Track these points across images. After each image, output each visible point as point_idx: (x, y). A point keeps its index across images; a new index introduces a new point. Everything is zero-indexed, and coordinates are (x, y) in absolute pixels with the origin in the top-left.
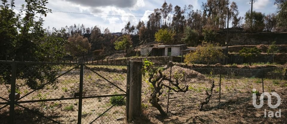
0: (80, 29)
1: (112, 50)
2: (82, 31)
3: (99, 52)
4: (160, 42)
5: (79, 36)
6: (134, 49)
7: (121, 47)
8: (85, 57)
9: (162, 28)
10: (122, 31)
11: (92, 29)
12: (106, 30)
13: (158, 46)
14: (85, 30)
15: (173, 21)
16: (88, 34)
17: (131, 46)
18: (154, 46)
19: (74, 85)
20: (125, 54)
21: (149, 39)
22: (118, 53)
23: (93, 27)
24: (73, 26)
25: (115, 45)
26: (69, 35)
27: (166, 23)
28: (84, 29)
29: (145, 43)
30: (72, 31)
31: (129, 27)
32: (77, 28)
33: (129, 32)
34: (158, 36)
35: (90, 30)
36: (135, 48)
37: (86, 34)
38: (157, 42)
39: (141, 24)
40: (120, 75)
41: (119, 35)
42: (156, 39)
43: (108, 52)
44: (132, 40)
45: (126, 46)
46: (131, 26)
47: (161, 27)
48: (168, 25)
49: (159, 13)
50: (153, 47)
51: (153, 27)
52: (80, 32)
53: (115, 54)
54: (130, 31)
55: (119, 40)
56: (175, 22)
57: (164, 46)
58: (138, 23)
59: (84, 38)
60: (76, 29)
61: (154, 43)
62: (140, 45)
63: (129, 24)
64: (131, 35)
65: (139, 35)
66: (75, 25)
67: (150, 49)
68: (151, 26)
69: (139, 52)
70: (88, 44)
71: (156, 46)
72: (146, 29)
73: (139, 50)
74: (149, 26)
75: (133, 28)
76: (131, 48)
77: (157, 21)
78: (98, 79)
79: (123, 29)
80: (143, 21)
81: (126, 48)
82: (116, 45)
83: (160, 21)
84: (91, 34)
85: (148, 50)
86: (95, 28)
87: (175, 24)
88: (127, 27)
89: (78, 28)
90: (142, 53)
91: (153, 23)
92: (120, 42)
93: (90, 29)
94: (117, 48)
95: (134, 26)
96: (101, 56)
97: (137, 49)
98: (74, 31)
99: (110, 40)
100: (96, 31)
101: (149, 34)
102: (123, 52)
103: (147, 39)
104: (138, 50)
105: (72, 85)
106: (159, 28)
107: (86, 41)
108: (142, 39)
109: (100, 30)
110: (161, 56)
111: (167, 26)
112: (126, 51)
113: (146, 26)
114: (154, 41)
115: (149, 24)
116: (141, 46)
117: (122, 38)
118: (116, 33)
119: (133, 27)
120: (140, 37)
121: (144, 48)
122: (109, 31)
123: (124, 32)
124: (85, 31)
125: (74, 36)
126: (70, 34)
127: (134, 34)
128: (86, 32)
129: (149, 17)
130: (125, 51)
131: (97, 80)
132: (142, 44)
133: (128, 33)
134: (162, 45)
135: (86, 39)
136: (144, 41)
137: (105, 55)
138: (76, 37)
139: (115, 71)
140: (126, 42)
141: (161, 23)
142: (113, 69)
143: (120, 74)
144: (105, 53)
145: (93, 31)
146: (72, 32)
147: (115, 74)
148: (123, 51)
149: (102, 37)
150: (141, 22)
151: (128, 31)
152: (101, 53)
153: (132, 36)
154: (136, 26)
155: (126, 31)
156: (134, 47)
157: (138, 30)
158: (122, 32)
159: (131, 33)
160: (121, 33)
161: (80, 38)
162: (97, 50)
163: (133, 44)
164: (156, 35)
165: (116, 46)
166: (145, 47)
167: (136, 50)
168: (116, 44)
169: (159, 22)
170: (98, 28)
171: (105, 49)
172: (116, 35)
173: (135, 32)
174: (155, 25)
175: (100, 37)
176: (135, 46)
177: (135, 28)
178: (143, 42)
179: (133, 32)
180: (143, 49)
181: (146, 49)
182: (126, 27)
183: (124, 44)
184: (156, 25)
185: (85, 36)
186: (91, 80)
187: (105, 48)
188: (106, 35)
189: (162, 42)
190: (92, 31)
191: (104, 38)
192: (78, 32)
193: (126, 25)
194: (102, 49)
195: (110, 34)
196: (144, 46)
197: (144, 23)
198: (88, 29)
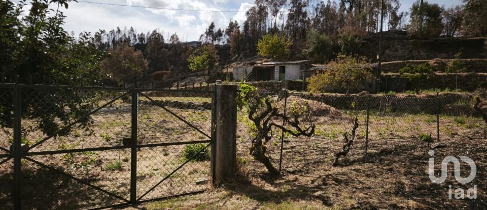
0: (127, 36)
1: (184, 71)
2: (132, 38)
3: (162, 75)
4: (265, 57)
5: (127, 47)
6: (221, 70)
7: (200, 67)
8: (138, 83)
9: (269, 33)
10: (200, 39)
11: (149, 36)
12: (172, 37)
13: (264, 64)
14: (137, 38)
15: (287, 21)
16: (142, 44)
17: (217, 64)
18: (255, 63)
19: (120, 130)
20: (207, 78)
21: (248, 51)
22: (195, 76)
23: (151, 33)
24: (116, 30)
25: (189, 63)
26: (109, 46)
27: (275, 24)
28: (135, 36)
29: (241, 58)
30: (114, 39)
31: (212, 31)
32: (122, 34)
33: (212, 41)
34: (262, 46)
35: (146, 37)
36: (224, 68)
37: (138, 44)
38: (261, 56)
39: (233, 26)
40: (199, 114)
41: (195, 45)
42: (260, 51)
43: (178, 74)
44: (218, 54)
45: (209, 64)
46: (215, 30)
47: (267, 31)
48: (280, 29)
49: (264, 8)
50: (255, 66)
51: (253, 31)
52: (128, 41)
53: (189, 78)
54: (214, 39)
55: (196, 55)
56: (291, 22)
57: (273, 63)
58: (228, 25)
59: (135, 50)
60: (120, 36)
61: (256, 58)
62: (232, 62)
63: (212, 26)
64: (217, 45)
65: (231, 45)
66: (118, 28)
67: (250, 69)
68: (250, 29)
69: (231, 74)
70: (143, 61)
71: (259, 63)
72: (242, 35)
73: (230, 70)
74: (248, 30)
75: (220, 34)
76: (216, 67)
77: (260, 21)
78: (161, 119)
79: (202, 36)
80: (236, 21)
81: (209, 68)
82: (191, 62)
83: (267, 21)
84: (147, 44)
85: (246, 70)
86: (154, 33)
87: (291, 26)
88: (210, 32)
89: (125, 34)
90: (235, 76)
91: (254, 23)
92: (198, 57)
93: (146, 35)
94: (192, 67)
95: (222, 30)
96: (165, 82)
97: (227, 70)
98: (117, 39)
99: (181, 54)
100: (156, 38)
101: (248, 44)
102: (203, 75)
103: (244, 52)
104: (229, 71)
105: (118, 129)
106: (265, 33)
107: (140, 57)
108: (235, 53)
109: (162, 37)
110: (269, 80)
111: (278, 30)
112: (209, 72)
113: (241, 29)
114: (255, 54)
115: (246, 25)
116: (234, 64)
117: (202, 51)
118: (191, 42)
119: (219, 31)
120: (231, 49)
121: (240, 67)
122: (177, 39)
123: (204, 40)
124: (136, 40)
125: (118, 47)
126: (110, 44)
127: (221, 43)
128: (138, 41)
129: (248, 13)
130: (206, 72)
131: (161, 122)
132: (236, 60)
133: (210, 42)
134: (271, 61)
135: (140, 52)
136: (239, 55)
137: (172, 80)
138: (121, 49)
139: (190, 106)
140: (208, 58)
141: (267, 24)
142: (187, 102)
143: (200, 111)
144: (172, 77)
145: (150, 38)
146: (114, 41)
147: (190, 111)
148: (204, 73)
149: (166, 48)
150: (234, 23)
151: (211, 38)
152: (165, 76)
153: (217, 47)
154: (225, 30)
155: (208, 38)
156: (222, 65)
157: (228, 37)
158: (201, 41)
159: (216, 43)
160: (199, 43)
161: (129, 51)
162: (159, 72)
163: (219, 60)
164: (259, 45)
165: (191, 65)
166: (240, 65)
167: (225, 71)
168: (190, 61)
169: (265, 23)
170: (159, 34)
171: (172, 70)
172: (190, 45)
173: (224, 41)
174: (258, 28)
175: (164, 49)
176: (224, 65)
177: (224, 34)
178: (237, 57)
179: (220, 40)
180: (238, 69)
181: (242, 69)
182: (208, 31)
183: (204, 60)
184: (260, 29)
185: (137, 47)
186: (151, 121)
187: (173, 68)
188: (172, 45)
189: (270, 57)
190: (149, 39)
191: (169, 50)
192: (125, 41)
193: (208, 28)
194: (167, 70)
195: (179, 44)
196: (239, 64)
197: (239, 25)
198: (141, 35)
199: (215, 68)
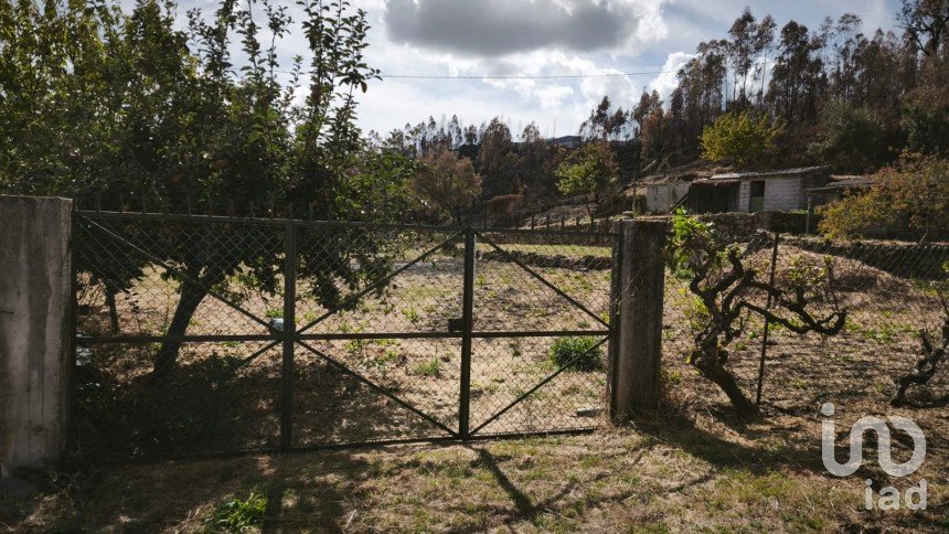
0: (446, 133)
1: (550, 195)
2: (454, 135)
3: (504, 203)
4: (718, 163)
5: (446, 152)
6: (622, 191)
7: (579, 186)
8: (463, 218)
9: (728, 111)
10: (581, 131)
11: (484, 130)
12: (527, 130)
13: (714, 177)
14: (463, 135)
15: (772, 82)
16: (472, 145)
17: (613, 179)
18: (696, 177)
19: (434, 303)
20: (593, 207)
21: (679, 152)
22: (568, 204)
23: (488, 124)
24: (427, 123)
25: (558, 179)
26: (415, 151)
27: (742, 90)
28: (459, 132)
29: (664, 167)
30: (424, 138)
31: (605, 115)
32: (438, 128)
33: (605, 135)
34: (711, 140)
35: (478, 133)
36: (627, 188)
37: (464, 145)
38: (708, 162)
39: (648, 102)
40: (577, 278)
41: (570, 144)
42: (705, 150)
43: (535, 201)
44: (615, 160)
45: (596, 179)
46: (612, 111)
47: (724, 108)
48: (753, 101)
49: (719, 59)
50: (694, 181)
51: (693, 109)
52: (447, 140)
53: (557, 209)
54: (608, 129)
55: (573, 162)
56: (779, 84)
57: (736, 175)
58: (639, 100)
59: (460, 158)
60: (435, 133)
61: (698, 167)
62: (645, 175)
63: (605, 104)
64: (613, 142)
65: (643, 140)
66: (432, 119)
67: (684, 188)
68: (685, 105)
69: (642, 200)
70: (471, 176)
71: (703, 177)
72: (667, 120)
73: (641, 191)
74: (680, 107)
75: (620, 119)
76: (612, 185)
77: (709, 86)
78: (506, 287)
79: (584, 124)
80: (655, 92)
81: (597, 188)
82: (562, 177)
83: (723, 86)
84: (480, 145)
85: (674, 192)
86: (495, 124)
87: (779, 93)
88: (600, 116)
89: (442, 129)
90: (651, 204)
91: (694, 94)
92: (576, 167)
93: (478, 129)
94: (565, 187)
95: (624, 111)
96: (512, 215)
97: (635, 191)
98: (429, 138)
99: (541, 161)
100: (498, 132)
101: (679, 137)
102: (585, 202)
103: (671, 154)
104: (637, 193)
105: (430, 302)
106: (718, 112)
107: (467, 170)
108: (651, 156)
109: (508, 130)
110: (725, 211)
111: (749, 103)
112: (597, 196)
113: (666, 108)
114: (696, 158)
115: (677, 98)
116: (649, 180)
117: (583, 155)
118: (561, 139)
119: (619, 112)
120: (644, 149)
121: (661, 185)
122: (537, 133)
123: (587, 133)
124: (461, 138)
125: (431, 153)
126: (418, 147)
127: (622, 138)
128: (464, 141)
129: (681, 72)
130: (591, 196)
131: (505, 292)
132: (652, 171)
133: (600, 136)
134: (730, 171)
135: (467, 161)
136: (660, 161)
137: (524, 211)
138: (436, 157)
139: (558, 262)
140: (596, 168)
141: (723, 93)
142: (554, 255)
143: (578, 273)
144: (525, 206)
145: (486, 134)
146: (423, 142)
147: (560, 272)
148: (587, 199)
149: (514, 152)
150: (651, 95)
151: (602, 128)
152: (512, 205)
153: (615, 145)
154: (631, 110)
155: (597, 128)
156: (624, 182)
157: (636, 124)
158: (582, 134)
159: (611, 138)
160: (578, 139)
161: (449, 160)
162: (501, 197)
163: (619, 172)
164: (706, 138)
165: (562, 182)
166: (662, 181)
167: (629, 193)
168: (561, 174)
169: (718, 91)
170: (502, 126)
171: (524, 193)
172: (560, 145)
173: (627, 133)
174: (702, 102)
175: (510, 154)
176: (629, 180)
177: (628, 118)
178: (656, 166)
179: (618, 131)
180: (654, 188)
181: (665, 188)
182: (596, 114)
183: (588, 173)
184: (707, 104)
185: (464, 151)
186: (486, 288)
187: (526, 190)
188: (527, 146)
189: (724, 165)
190: (485, 136)
191: (521, 155)
192: (442, 141)
193: (596, 109)
194: (516, 191)
195: (540, 143)
196: (660, 179)
197: (661, 99)
198: (471, 128)
199: (609, 188)
